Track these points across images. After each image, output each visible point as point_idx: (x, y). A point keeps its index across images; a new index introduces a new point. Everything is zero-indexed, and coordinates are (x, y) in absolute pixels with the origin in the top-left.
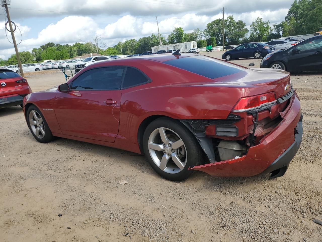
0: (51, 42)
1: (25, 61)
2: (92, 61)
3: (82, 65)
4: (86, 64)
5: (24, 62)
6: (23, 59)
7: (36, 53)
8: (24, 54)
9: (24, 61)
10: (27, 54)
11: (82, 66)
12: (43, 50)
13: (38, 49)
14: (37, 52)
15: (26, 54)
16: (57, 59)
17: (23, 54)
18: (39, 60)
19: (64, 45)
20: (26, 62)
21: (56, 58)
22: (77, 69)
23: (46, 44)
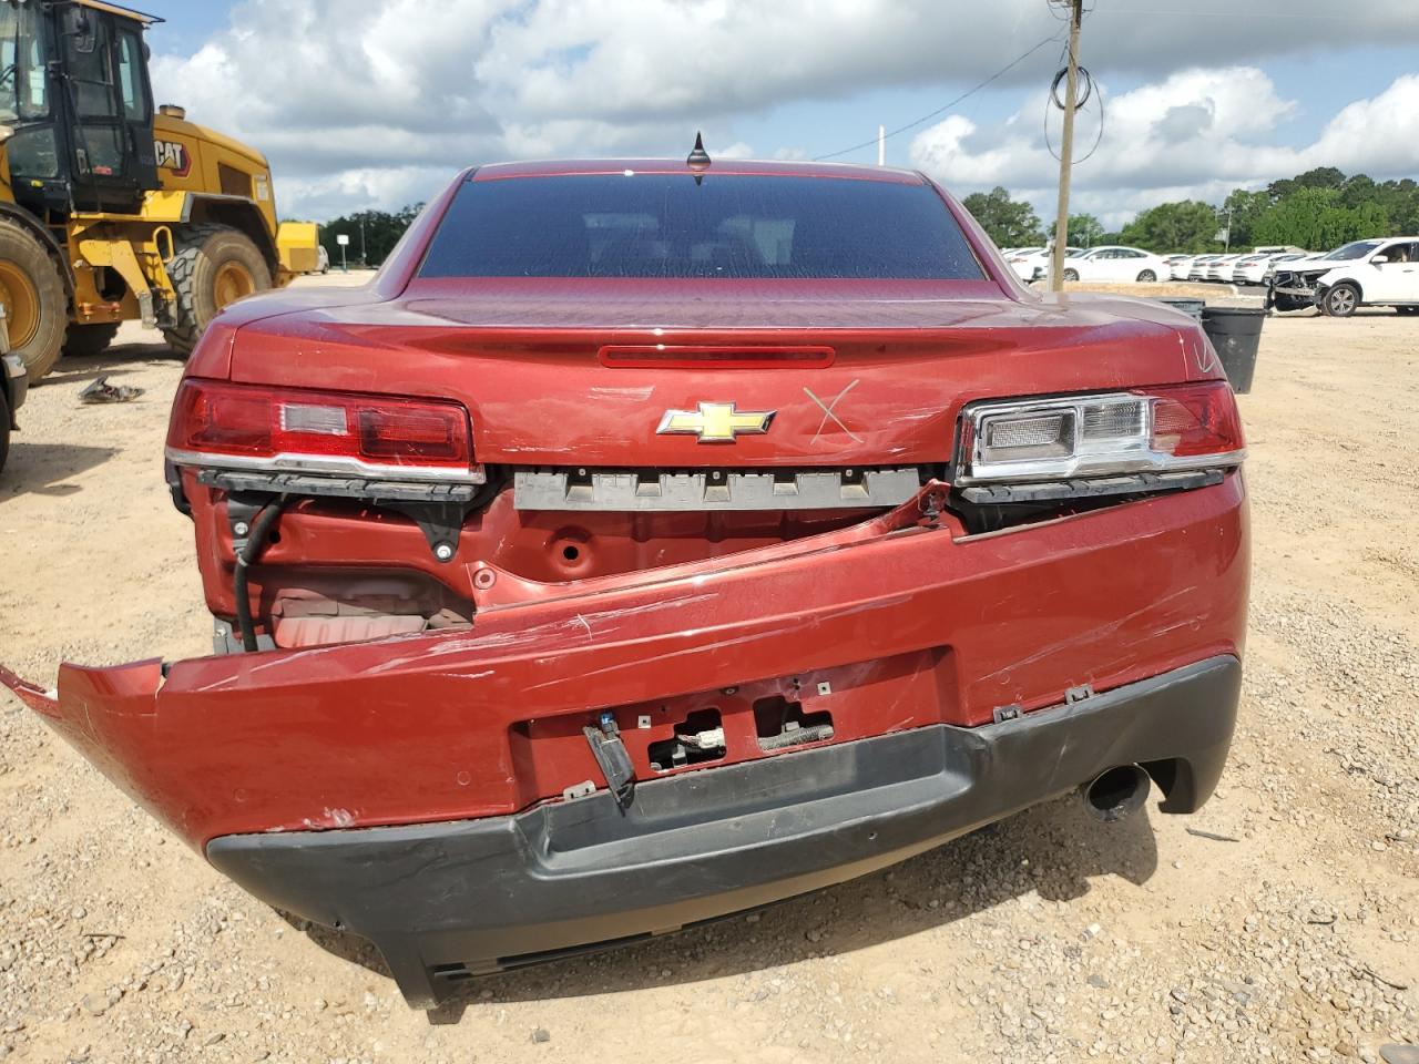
0: (1327, 166)
1: (1176, 241)
2: (1371, 262)
3: (1306, 276)
4: (1328, 270)
5: (1174, 244)
6: (1172, 233)
7: (1239, 208)
8: (1184, 211)
9: (1173, 240)
10: (1193, 213)
11: (1303, 280)
12: (1277, 199)
13: (1252, 196)
14: (1245, 207)
15: (1191, 214)
16: (1323, 244)
17: (1181, 209)
18: (1241, 241)
19: (1390, 182)
20: (1180, 245)
21: (1319, 241)
22: (1278, 289)
23: (1302, 173)
